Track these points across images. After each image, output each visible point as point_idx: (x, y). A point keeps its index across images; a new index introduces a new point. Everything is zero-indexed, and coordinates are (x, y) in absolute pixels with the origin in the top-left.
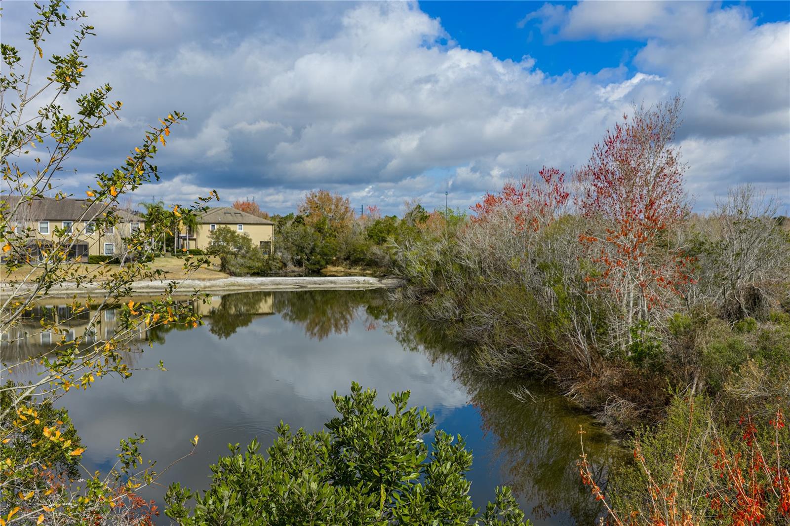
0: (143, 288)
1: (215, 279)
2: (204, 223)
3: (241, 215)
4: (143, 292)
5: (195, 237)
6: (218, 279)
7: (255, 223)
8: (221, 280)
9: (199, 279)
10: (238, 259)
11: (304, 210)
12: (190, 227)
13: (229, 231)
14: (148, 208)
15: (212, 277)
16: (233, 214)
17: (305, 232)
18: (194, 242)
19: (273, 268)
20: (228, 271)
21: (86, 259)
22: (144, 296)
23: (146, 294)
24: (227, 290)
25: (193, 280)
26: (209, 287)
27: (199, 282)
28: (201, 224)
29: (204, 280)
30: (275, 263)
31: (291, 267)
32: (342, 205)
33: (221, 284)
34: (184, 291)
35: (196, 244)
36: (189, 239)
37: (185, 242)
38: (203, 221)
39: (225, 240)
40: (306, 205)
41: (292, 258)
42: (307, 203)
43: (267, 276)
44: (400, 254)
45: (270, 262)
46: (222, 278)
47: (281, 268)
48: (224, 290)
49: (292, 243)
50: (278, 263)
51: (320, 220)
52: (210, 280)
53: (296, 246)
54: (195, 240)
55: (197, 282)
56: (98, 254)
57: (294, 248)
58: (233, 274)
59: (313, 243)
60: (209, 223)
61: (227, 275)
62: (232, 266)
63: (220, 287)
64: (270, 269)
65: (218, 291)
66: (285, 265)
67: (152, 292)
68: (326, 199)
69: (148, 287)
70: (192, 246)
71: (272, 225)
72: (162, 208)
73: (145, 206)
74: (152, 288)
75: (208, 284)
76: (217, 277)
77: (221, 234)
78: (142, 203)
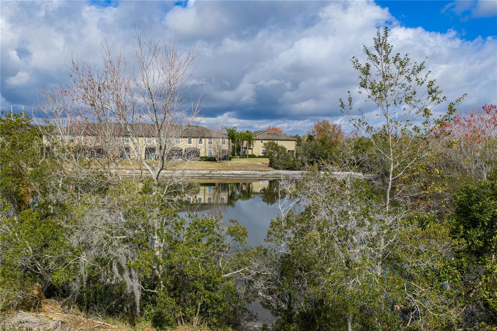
0: (230, 174)
1: (268, 171)
2: (257, 140)
3: (277, 135)
4: (230, 177)
5: (252, 147)
6: (269, 171)
7: (285, 139)
8: (271, 171)
9: (259, 171)
10: (279, 160)
11: (313, 132)
12: (249, 141)
13: (274, 144)
14: (228, 131)
15: (266, 169)
16: (273, 134)
17: (316, 145)
18: (251, 150)
19: (297, 166)
20: (273, 167)
21: (199, 159)
22: (230, 179)
23: (231, 178)
24: (274, 177)
25: (256, 171)
26: (265, 175)
27: (259, 172)
28: (255, 140)
29: (262, 171)
30: (298, 163)
31: (307, 165)
32: (337, 129)
33: (271, 174)
34: (251, 177)
35: (252, 151)
36: (249, 149)
37: (246, 150)
38: (256, 139)
39: (272, 149)
40: (314, 129)
41: (308, 160)
42: (315, 128)
43: (293, 170)
44: (378, 159)
45: (295, 162)
46: (271, 170)
47: (301, 166)
48: (273, 177)
49: (308, 151)
50: (300, 163)
51: (323, 137)
52: (265, 171)
53: (310, 153)
54: (251, 149)
55: (258, 172)
56: (204, 156)
57: (310, 155)
58: (276, 168)
59: (320, 152)
60: (259, 140)
61: (273, 169)
62: (276, 163)
63: (271, 175)
64: (295, 166)
65: (270, 177)
66: (304, 164)
67: (234, 177)
68: (326, 125)
69: (232, 174)
70: (250, 152)
71: (295, 140)
72: (236, 131)
73: (226, 129)
74: (234, 174)
75: (264, 173)
76: (269, 169)
77: (269, 145)
78: (224, 128)
